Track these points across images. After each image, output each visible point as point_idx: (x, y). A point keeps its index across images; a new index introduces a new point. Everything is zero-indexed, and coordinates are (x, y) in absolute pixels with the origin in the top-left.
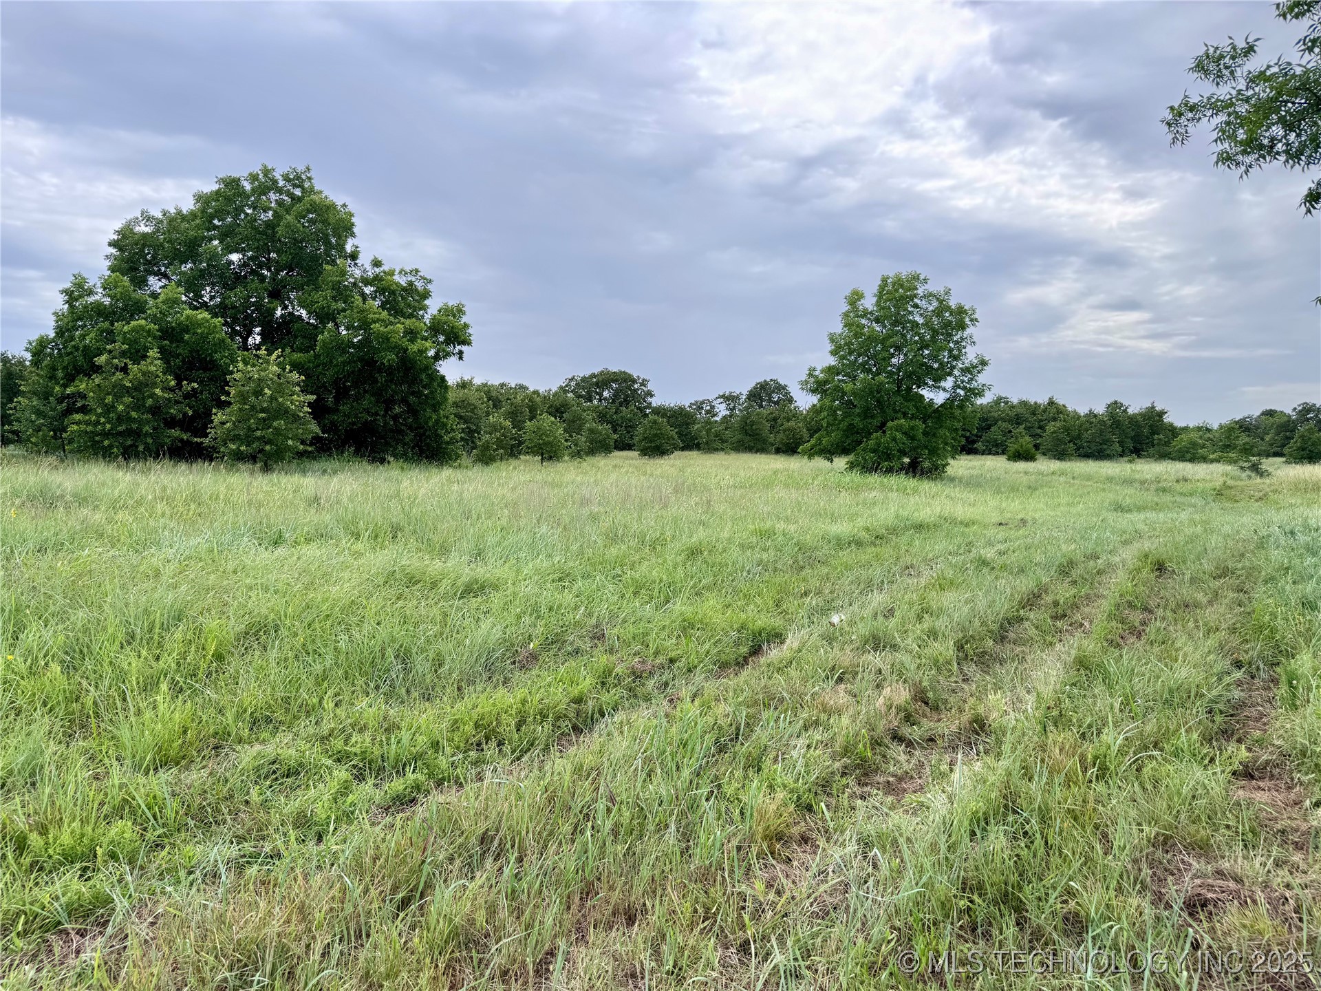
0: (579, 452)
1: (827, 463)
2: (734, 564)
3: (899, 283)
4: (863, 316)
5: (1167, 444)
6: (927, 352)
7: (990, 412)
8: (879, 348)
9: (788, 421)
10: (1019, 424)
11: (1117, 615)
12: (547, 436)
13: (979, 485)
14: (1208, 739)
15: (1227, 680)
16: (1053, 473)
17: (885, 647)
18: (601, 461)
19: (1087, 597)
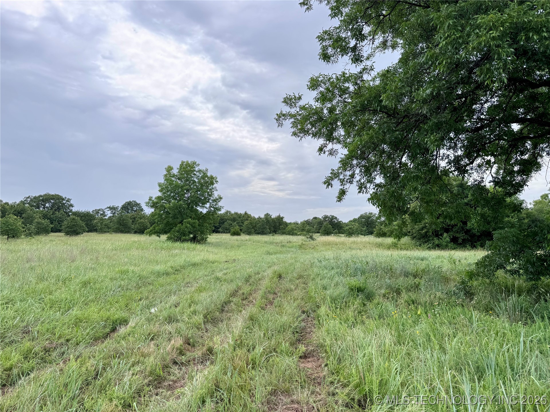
0: (30, 233)
1: (158, 238)
2: (106, 288)
3: (188, 164)
4: (173, 177)
5: (284, 229)
6: (199, 193)
7: (224, 217)
8: (180, 190)
9: (141, 219)
10: (234, 221)
11: (264, 297)
12: (11, 226)
13: (220, 246)
14: (292, 344)
15: (299, 319)
16: (247, 240)
17: (174, 321)
18: (43, 238)
19: (255, 290)
